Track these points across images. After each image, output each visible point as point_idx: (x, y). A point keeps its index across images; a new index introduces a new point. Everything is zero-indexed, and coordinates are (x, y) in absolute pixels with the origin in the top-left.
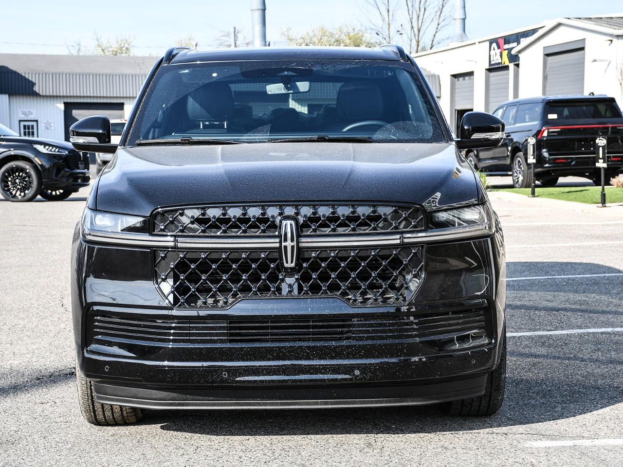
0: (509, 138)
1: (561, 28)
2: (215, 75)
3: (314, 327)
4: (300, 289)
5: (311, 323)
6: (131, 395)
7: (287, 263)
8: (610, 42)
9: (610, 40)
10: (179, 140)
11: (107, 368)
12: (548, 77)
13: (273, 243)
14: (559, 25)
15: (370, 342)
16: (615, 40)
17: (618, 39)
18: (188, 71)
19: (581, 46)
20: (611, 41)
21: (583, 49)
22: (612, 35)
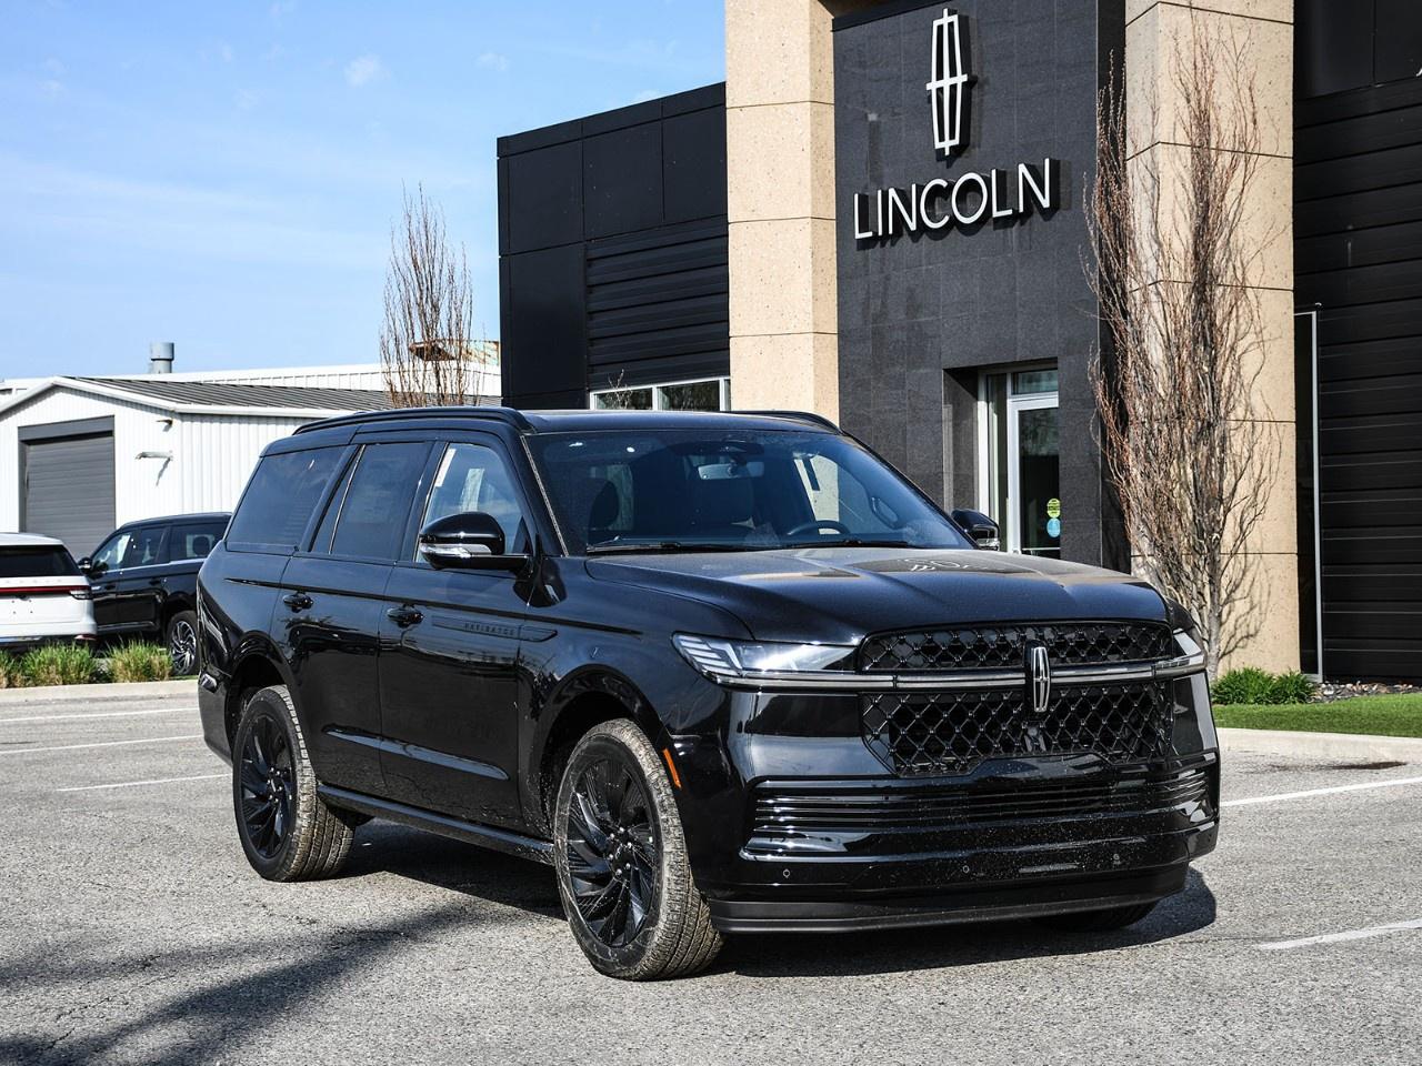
0: (157, 586)
1: (59, 397)
2: (631, 450)
3: (1068, 795)
4: (1048, 744)
5: (1064, 791)
6: (799, 914)
7: (1038, 706)
8: (166, 424)
9: (166, 421)
10: (659, 547)
11: (787, 873)
12: (30, 482)
13: (1017, 679)
14: (54, 388)
15: (1128, 814)
16: (176, 422)
17: (183, 421)
18: (581, 444)
19: (106, 428)
20: (170, 423)
21: (110, 433)
22: (173, 411)
